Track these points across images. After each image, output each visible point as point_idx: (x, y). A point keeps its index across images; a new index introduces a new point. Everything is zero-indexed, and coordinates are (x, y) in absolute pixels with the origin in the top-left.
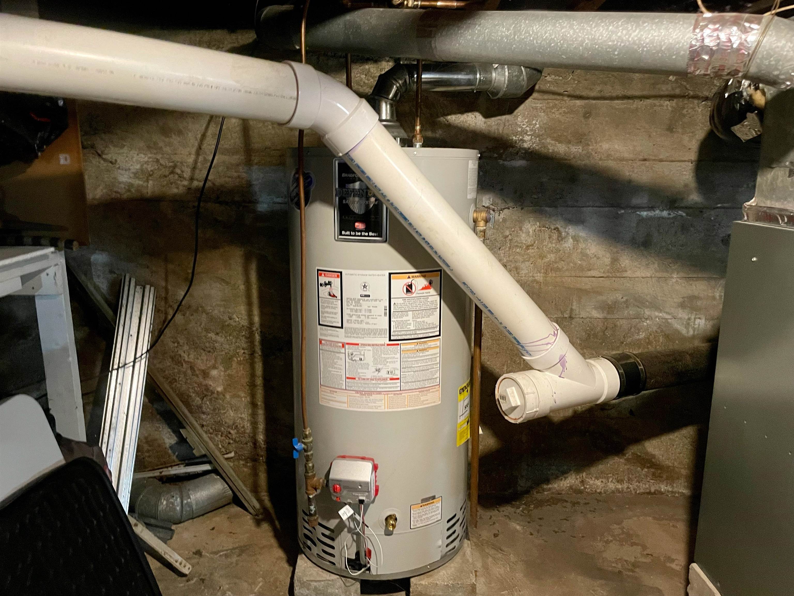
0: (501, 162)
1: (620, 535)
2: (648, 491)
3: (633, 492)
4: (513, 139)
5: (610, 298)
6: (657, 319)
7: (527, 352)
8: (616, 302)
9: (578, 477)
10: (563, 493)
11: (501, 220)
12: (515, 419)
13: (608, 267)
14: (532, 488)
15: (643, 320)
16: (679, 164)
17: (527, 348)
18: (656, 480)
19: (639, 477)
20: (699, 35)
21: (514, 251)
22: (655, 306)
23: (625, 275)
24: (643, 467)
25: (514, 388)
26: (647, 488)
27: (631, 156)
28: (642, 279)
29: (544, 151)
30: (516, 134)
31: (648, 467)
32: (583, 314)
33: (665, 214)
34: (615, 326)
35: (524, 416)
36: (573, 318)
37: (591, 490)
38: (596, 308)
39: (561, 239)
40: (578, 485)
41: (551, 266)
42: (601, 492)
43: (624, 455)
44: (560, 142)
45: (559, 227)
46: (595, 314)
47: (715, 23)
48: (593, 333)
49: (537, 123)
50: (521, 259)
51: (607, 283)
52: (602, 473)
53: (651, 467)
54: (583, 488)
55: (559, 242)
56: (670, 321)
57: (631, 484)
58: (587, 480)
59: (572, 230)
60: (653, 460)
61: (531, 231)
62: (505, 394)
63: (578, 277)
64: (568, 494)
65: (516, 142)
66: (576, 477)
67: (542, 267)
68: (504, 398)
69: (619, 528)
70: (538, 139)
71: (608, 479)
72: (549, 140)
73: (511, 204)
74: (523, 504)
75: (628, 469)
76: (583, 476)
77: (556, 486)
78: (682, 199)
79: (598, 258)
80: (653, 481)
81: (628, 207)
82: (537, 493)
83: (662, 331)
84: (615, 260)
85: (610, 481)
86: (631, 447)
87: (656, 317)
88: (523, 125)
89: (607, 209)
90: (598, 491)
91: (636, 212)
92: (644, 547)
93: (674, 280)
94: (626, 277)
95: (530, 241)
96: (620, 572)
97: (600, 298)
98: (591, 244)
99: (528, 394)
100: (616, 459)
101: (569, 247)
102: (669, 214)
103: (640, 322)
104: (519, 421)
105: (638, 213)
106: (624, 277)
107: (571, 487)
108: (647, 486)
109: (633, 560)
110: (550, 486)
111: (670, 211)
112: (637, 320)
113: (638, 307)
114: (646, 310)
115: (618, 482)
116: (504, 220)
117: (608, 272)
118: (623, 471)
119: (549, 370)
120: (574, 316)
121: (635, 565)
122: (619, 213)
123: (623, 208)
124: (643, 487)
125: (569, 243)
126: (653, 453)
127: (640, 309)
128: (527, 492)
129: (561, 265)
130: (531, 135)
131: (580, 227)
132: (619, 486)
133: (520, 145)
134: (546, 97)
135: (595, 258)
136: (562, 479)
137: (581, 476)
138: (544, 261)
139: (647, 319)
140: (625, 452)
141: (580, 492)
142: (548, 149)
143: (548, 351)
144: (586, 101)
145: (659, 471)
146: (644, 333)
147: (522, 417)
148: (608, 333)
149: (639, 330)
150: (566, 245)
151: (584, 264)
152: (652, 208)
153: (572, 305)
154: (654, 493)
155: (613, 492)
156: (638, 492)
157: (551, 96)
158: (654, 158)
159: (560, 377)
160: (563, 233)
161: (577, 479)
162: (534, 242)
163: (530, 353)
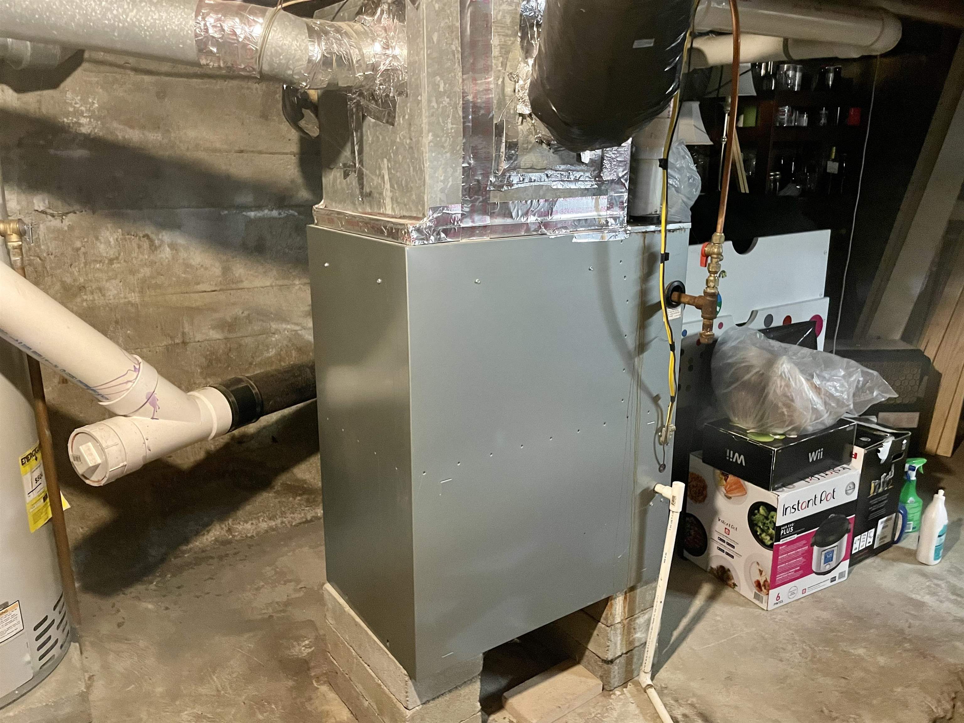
0: (52, 151)
1: (272, 576)
2: (304, 520)
3: (289, 526)
4: (64, 122)
5: (228, 314)
6: (286, 332)
7: (102, 396)
8: (236, 318)
9: (223, 526)
10: (209, 548)
11: (66, 228)
12: (98, 481)
13: (220, 279)
14: (166, 554)
15: (271, 335)
16: (281, 157)
17: (100, 392)
18: (311, 506)
19: (292, 508)
20: (202, 23)
21: (92, 267)
22: (281, 317)
23: (241, 286)
24: (295, 495)
25: (90, 444)
26: (303, 518)
27: (225, 147)
28: (262, 289)
29: (110, 137)
30: (67, 114)
31: (300, 495)
32: (199, 337)
33: (275, 213)
34: (240, 346)
35: (107, 475)
36: (188, 343)
37: (241, 537)
38: (213, 328)
39: (153, 248)
40: (225, 535)
41: (147, 282)
42: (253, 536)
43: (273, 488)
44: (132, 127)
45: (149, 233)
46: (215, 335)
47: (217, 12)
48: (214, 357)
49: (96, 102)
50: (104, 276)
51: (222, 297)
52: (250, 514)
53: (304, 493)
54: (231, 537)
55: (153, 252)
56: (300, 332)
57: (285, 518)
58: (235, 526)
59: (166, 237)
60: (305, 486)
61: (111, 240)
62: (78, 454)
63: (185, 293)
64: (214, 548)
65: (69, 126)
66: (220, 526)
67: (136, 285)
68: (77, 458)
69: (272, 569)
70: (99, 123)
71: (258, 518)
72: (115, 125)
73: (77, 207)
74: (158, 577)
75: (279, 502)
76: (229, 524)
77: (197, 544)
78: (291, 197)
79: (206, 269)
80: (307, 508)
81: (231, 206)
82: (175, 558)
83: (293, 345)
84: (226, 270)
85: (261, 520)
86: (279, 478)
87: (285, 329)
88: (76, 103)
89: (207, 209)
90: (249, 535)
91: (242, 212)
92: (298, 581)
93: (297, 288)
94: (244, 288)
95: (112, 253)
96: (271, 617)
97: (216, 315)
98: (195, 253)
99: (108, 447)
100: (265, 495)
101: (167, 258)
102: (280, 214)
103: (267, 338)
104: (103, 483)
105: (244, 213)
106: (242, 289)
107: (216, 540)
108: (303, 515)
109: (285, 598)
110: (191, 546)
111: (280, 211)
112: (264, 336)
113: (263, 321)
114: (272, 324)
115: (270, 519)
116: (71, 228)
117: (221, 284)
118: (274, 506)
119: (137, 413)
120: (188, 341)
121: (287, 604)
122: (222, 214)
123: (226, 209)
124: (298, 517)
125: (166, 253)
126: (304, 478)
127: (265, 324)
128: (163, 560)
129: (160, 280)
130: (90, 117)
131: (177, 233)
132: (272, 523)
133: (76, 129)
134: (102, 68)
135: (202, 269)
136: (204, 534)
137: (227, 524)
138: (136, 277)
139: (274, 333)
140: (274, 483)
141: (228, 542)
142: (117, 136)
143: (129, 391)
144: (157, 77)
145: (313, 496)
146: (274, 350)
147: (105, 476)
148: (233, 355)
149: (268, 347)
150: (163, 255)
151: (190, 277)
152: (259, 207)
153: (183, 328)
154: (311, 521)
155: (267, 531)
156: (294, 524)
157: (107, 68)
158: (252, 149)
159: (152, 418)
160: (156, 241)
161: (222, 529)
162: (119, 254)
163: (106, 396)
